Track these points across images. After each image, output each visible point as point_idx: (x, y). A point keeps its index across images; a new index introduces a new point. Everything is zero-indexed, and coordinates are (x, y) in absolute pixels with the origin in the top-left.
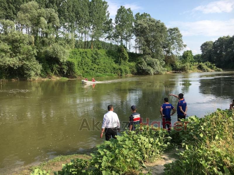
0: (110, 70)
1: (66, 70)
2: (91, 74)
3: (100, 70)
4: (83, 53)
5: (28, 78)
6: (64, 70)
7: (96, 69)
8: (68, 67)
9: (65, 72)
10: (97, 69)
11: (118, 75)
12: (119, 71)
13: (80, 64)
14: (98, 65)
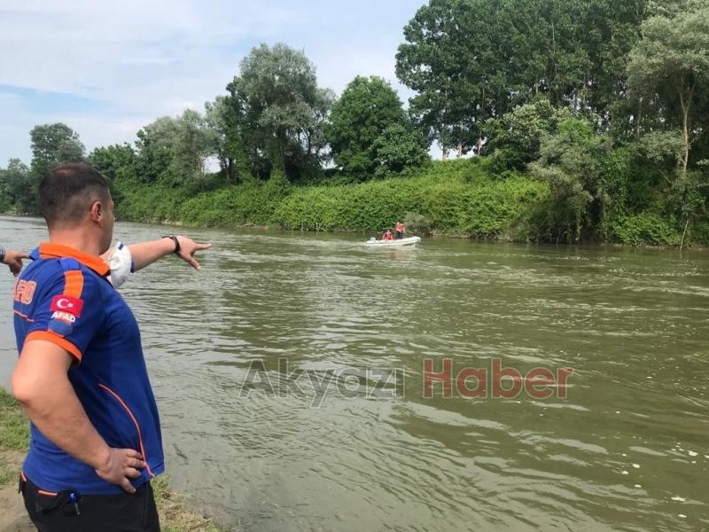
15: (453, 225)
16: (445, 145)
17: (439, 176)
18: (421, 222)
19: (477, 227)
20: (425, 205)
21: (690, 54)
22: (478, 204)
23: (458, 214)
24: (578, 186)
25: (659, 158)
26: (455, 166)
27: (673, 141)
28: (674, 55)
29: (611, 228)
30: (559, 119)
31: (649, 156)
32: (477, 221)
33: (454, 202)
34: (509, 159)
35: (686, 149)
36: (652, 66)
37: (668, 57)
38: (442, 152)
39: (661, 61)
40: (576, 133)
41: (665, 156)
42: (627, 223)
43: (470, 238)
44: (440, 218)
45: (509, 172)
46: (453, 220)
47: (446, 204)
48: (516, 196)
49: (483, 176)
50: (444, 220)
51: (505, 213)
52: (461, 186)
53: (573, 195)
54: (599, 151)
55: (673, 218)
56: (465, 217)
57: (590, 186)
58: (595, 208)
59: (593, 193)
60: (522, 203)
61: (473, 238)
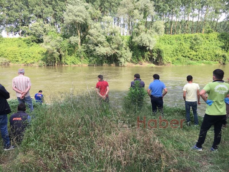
0: (210, 57)
1: (155, 57)
2: (182, 62)
3: (196, 57)
4: (189, 38)
5: (119, 64)
6: (153, 57)
7: (192, 56)
8: (157, 54)
9: (155, 59)
10: (194, 56)
11: (220, 62)
12: (222, 59)
13: (175, 51)
14: (197, 51)
15: (17, 61)
16: (7, 32)
17: (8, 44)
18: (5, 61)
19: (26, 62)
20: (6, 55)
21: (78, 18)
22: (25, 55)
23: (19, 58)
24: (55, 51)
25: (74, 44)
26: (13, 41)
27: (77, 39)
28: (75, 18)
29: (65, 61)
30: (46, 28)
31: (72, 43)
32: (26, 60)
33: (16, 54)
34: (32, 39)
35: (80, 41)
36: (70, 20)
37: (73, 18)
38: (7, 34)
39: (72, 19)
40: (53, 35)
41: (75, 43)
42: (68, 60)
43: (24, 65)
44: (12, 59)
45: (33, 43)
46: (17, 59)
47: (13, 54)
48: (37, 52)
49: (25, 44)
50: (13, 60)
51: (34, 57)
52: (18, 48)
53: (54, 53)
54: (60, 41)
55: (79, 58)
56: (21, 59)
57: (58, 50)
58: (60, 56)
59: (59, 52)
60: (39, 54)
61: (25, 65)
